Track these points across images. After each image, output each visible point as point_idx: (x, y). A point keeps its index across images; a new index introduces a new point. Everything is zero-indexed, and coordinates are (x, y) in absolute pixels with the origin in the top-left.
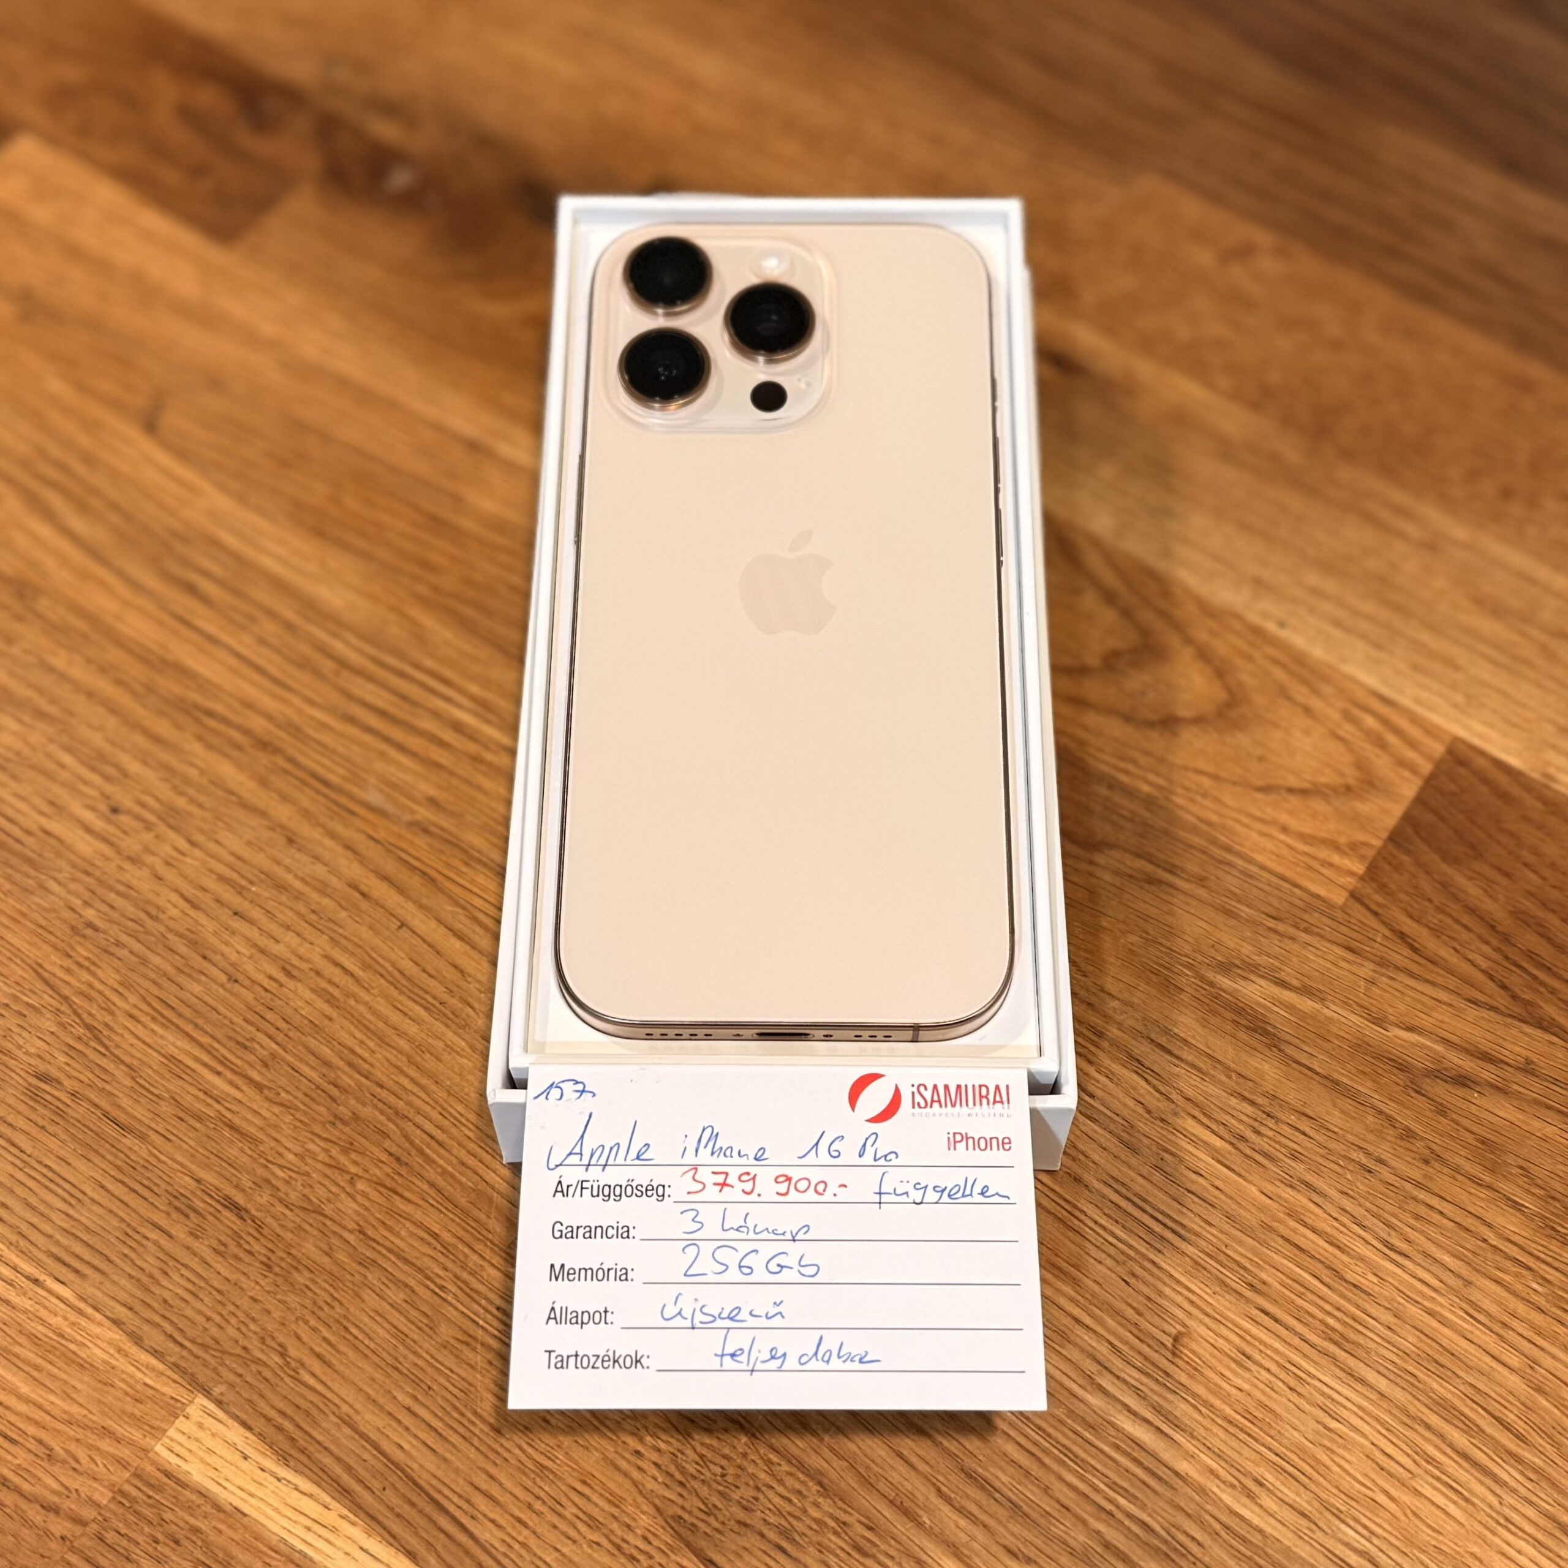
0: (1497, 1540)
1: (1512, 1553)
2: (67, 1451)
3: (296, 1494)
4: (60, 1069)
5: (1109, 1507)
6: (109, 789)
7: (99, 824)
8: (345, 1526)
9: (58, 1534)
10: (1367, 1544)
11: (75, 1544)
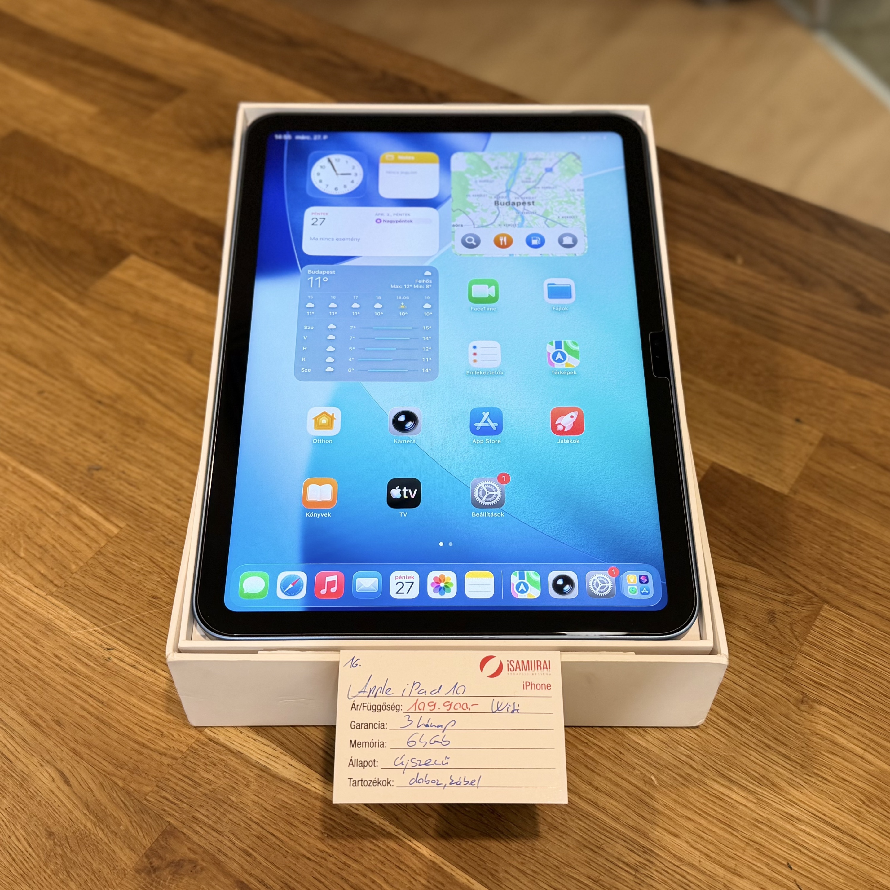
0: (741, 751)
1: (748, 755)
2: (169, 733)
3: (262, 745)
4: (161, 594)
5: (586, 741)
6: (176, 492)
7: (174, 506)
8: (282, 756)
9: (166, 763)
10: (690, 753)
11: (173, 767)
